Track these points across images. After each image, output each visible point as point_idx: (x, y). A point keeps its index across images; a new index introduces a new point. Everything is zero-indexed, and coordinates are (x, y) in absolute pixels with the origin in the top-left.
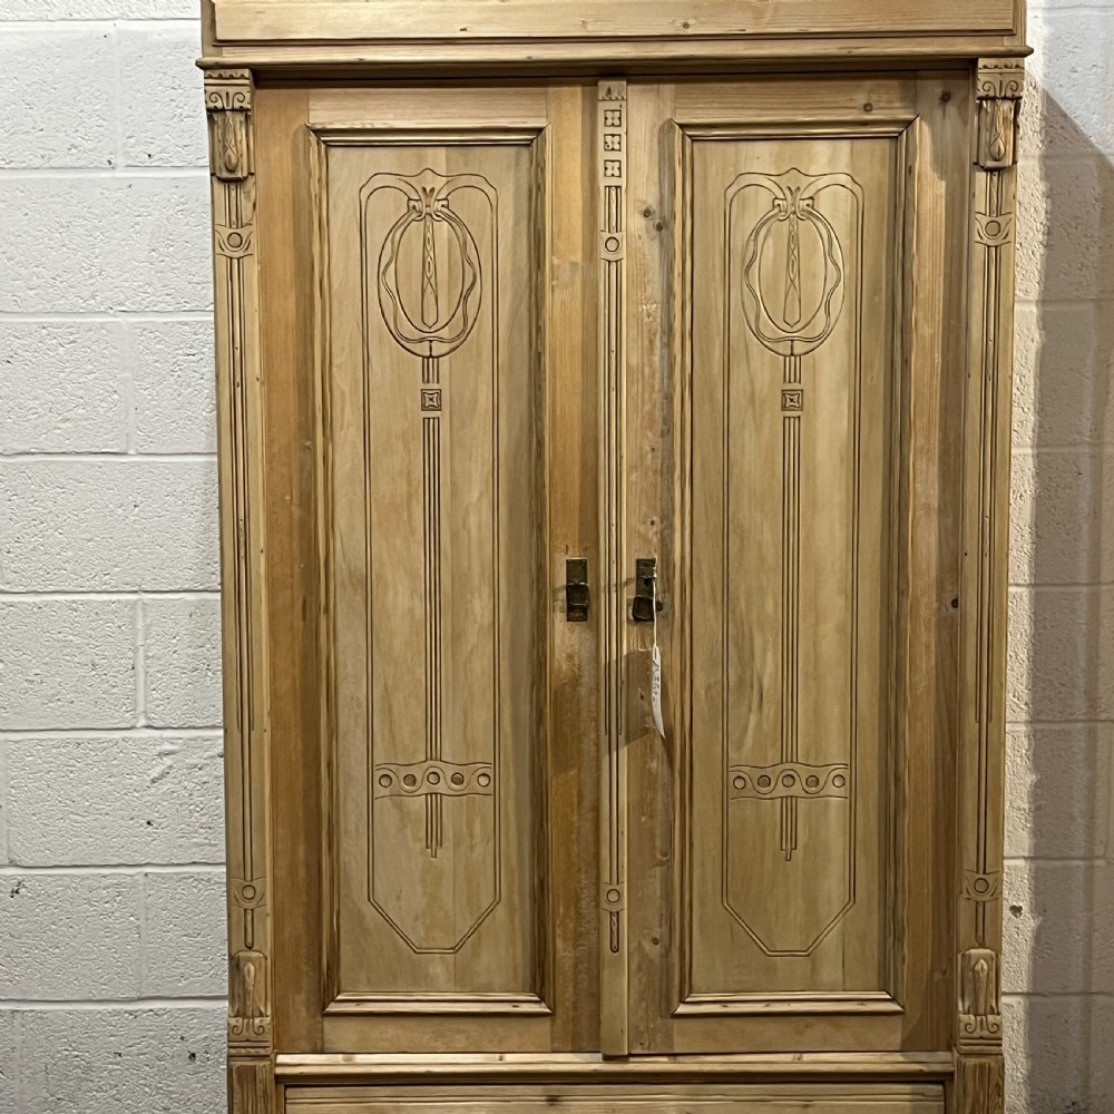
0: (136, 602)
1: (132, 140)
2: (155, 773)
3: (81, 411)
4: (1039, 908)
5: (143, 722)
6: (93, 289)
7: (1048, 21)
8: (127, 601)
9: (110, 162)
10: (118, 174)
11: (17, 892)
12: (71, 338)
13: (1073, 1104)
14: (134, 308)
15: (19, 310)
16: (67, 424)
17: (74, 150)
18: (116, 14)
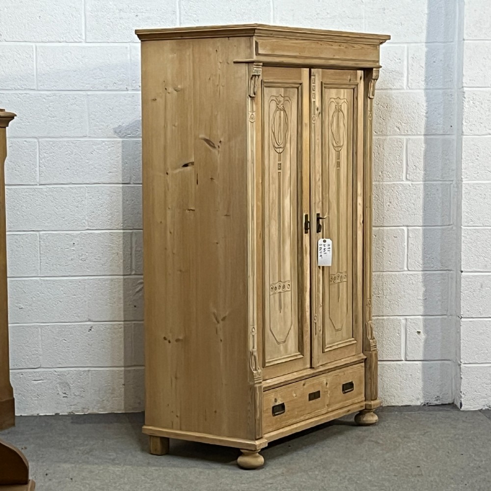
0: (132, 232)
1: (134, 82)
2: (137, 290)
3: (115, 169)
4: (427, 332)
5: (133, 273)
6: (120, 129)
7: (427, 47)
8: (129, 232)
9: (127, 88)
10: (129, 92)
11: (91, 330)
12: (113, 145)
13: (438, 397)
14: (133, 136)
15: (95, 136)
16: (111, 174)
17: (115, 85)
18: (130, 41)
